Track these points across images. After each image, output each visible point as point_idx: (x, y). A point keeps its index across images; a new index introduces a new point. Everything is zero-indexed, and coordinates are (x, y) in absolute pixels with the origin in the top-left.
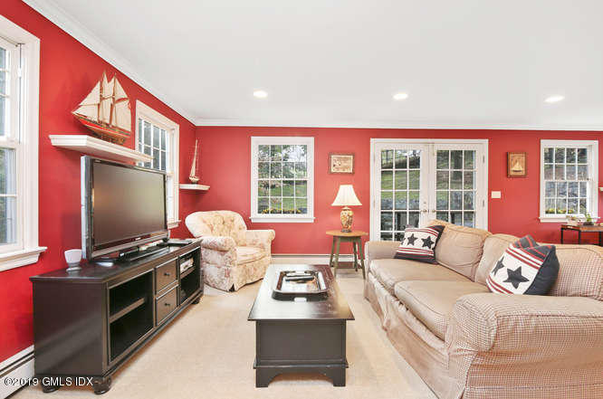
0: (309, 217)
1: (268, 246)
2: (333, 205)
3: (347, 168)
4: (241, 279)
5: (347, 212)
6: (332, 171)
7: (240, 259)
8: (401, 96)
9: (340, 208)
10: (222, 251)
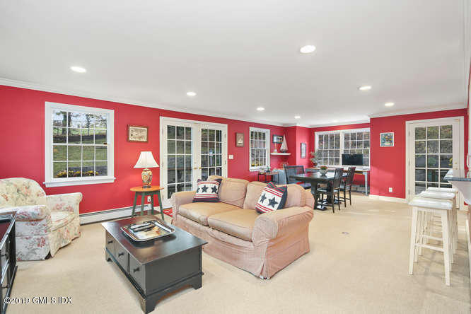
0: (110, 177)
1: (77, 208)
2: (135, 167)
3: (142, 137)
4: (56, 244)
5: (148, 172)
6: (130, 139)
7: (55, 225)
8: (191, 94)
9: (141, 170)
10: (32, 220)
